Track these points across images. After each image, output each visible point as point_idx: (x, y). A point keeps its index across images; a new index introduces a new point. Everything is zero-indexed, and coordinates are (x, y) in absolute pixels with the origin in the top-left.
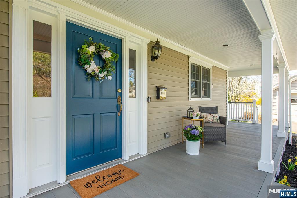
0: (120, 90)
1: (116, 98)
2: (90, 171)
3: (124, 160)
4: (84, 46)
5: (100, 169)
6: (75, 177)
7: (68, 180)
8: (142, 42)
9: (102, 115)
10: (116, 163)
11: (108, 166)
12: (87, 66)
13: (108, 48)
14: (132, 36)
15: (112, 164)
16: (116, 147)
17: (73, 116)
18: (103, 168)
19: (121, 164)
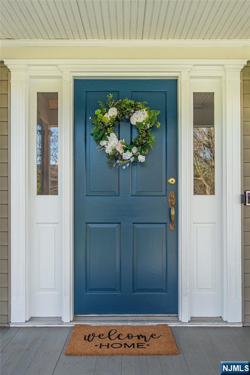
0: (172, 181)
1: (166, 196)
2: (110, 320)
3: (178, 321)
4: (98, 112)
5: (127, 321)
6: (85, 321)
7: (75, 321)
8: (225, 70)
9: (137, 226)
10: (162, 321)
11: (144, 321)
12: (103, 143)
13: (140, 105)
14: (194, 65)
15: (152, 321)
16: (166, 291)
17: (88, 224)
18: (133, 321)
19: (170, 326)
